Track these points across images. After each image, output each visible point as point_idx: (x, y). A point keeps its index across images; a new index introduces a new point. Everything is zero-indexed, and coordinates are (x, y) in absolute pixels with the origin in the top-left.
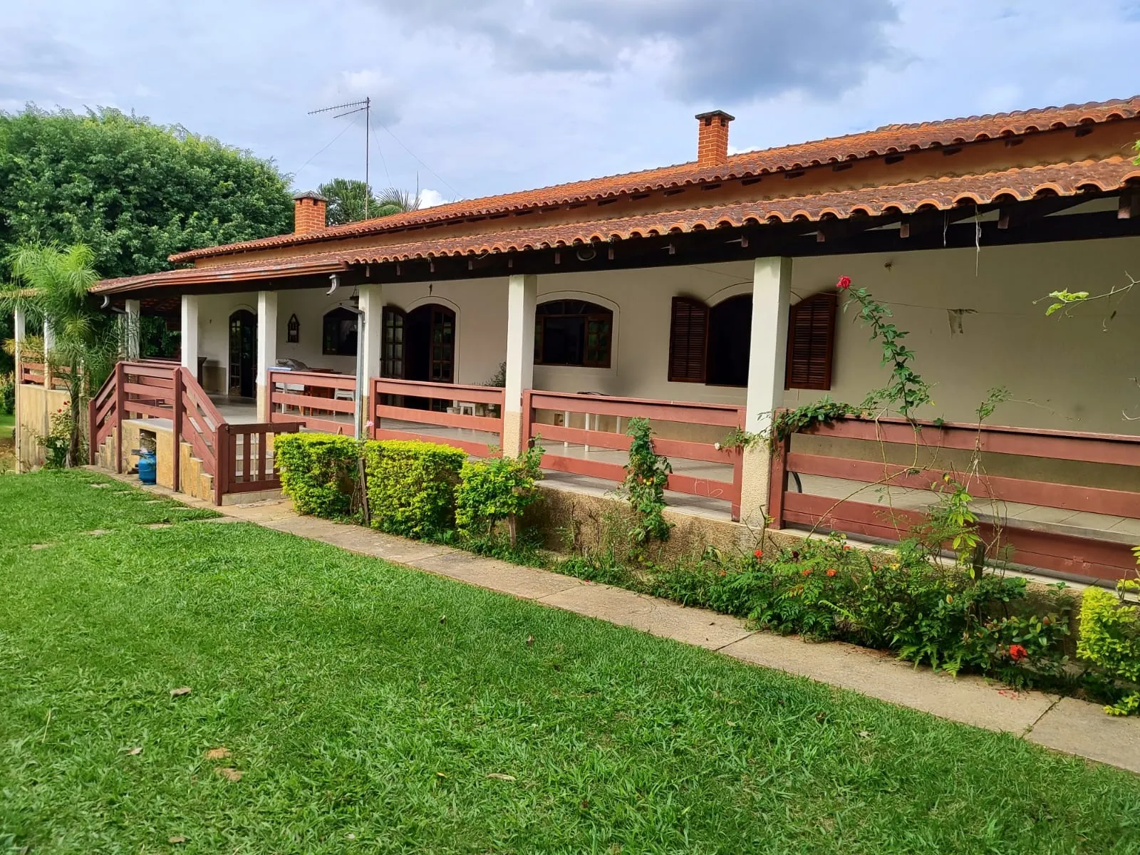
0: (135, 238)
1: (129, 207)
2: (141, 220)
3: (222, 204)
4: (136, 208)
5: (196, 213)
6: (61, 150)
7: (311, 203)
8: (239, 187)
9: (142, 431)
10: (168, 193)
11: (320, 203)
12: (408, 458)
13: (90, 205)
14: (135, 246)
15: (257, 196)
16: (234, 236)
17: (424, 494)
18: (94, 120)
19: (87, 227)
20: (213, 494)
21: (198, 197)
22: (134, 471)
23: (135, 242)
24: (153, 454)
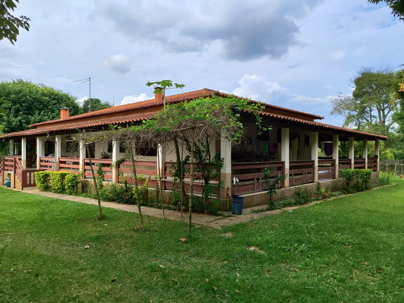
0: (24, 119)
1: (22, 110)
2: (26, 114)
3: (52, 107)
4: (25, 110)
5: (43, 111)
6: (2, 94)
7: (65, 110)
8: (58, 102)
9: (8, 174)
10: (35, 105)
11: (67, 110)
12: (57, 175)
13: (10, 110)
14: (23, 122)
15: (64, 104)
16: (55, 117)
17: (60, 183)
18: (14, 83)
19: (9, 117)
20: (21, 188)
21: (45, 106)
22: (6, 184)
23: (24, 120)
24: (10, 180)
